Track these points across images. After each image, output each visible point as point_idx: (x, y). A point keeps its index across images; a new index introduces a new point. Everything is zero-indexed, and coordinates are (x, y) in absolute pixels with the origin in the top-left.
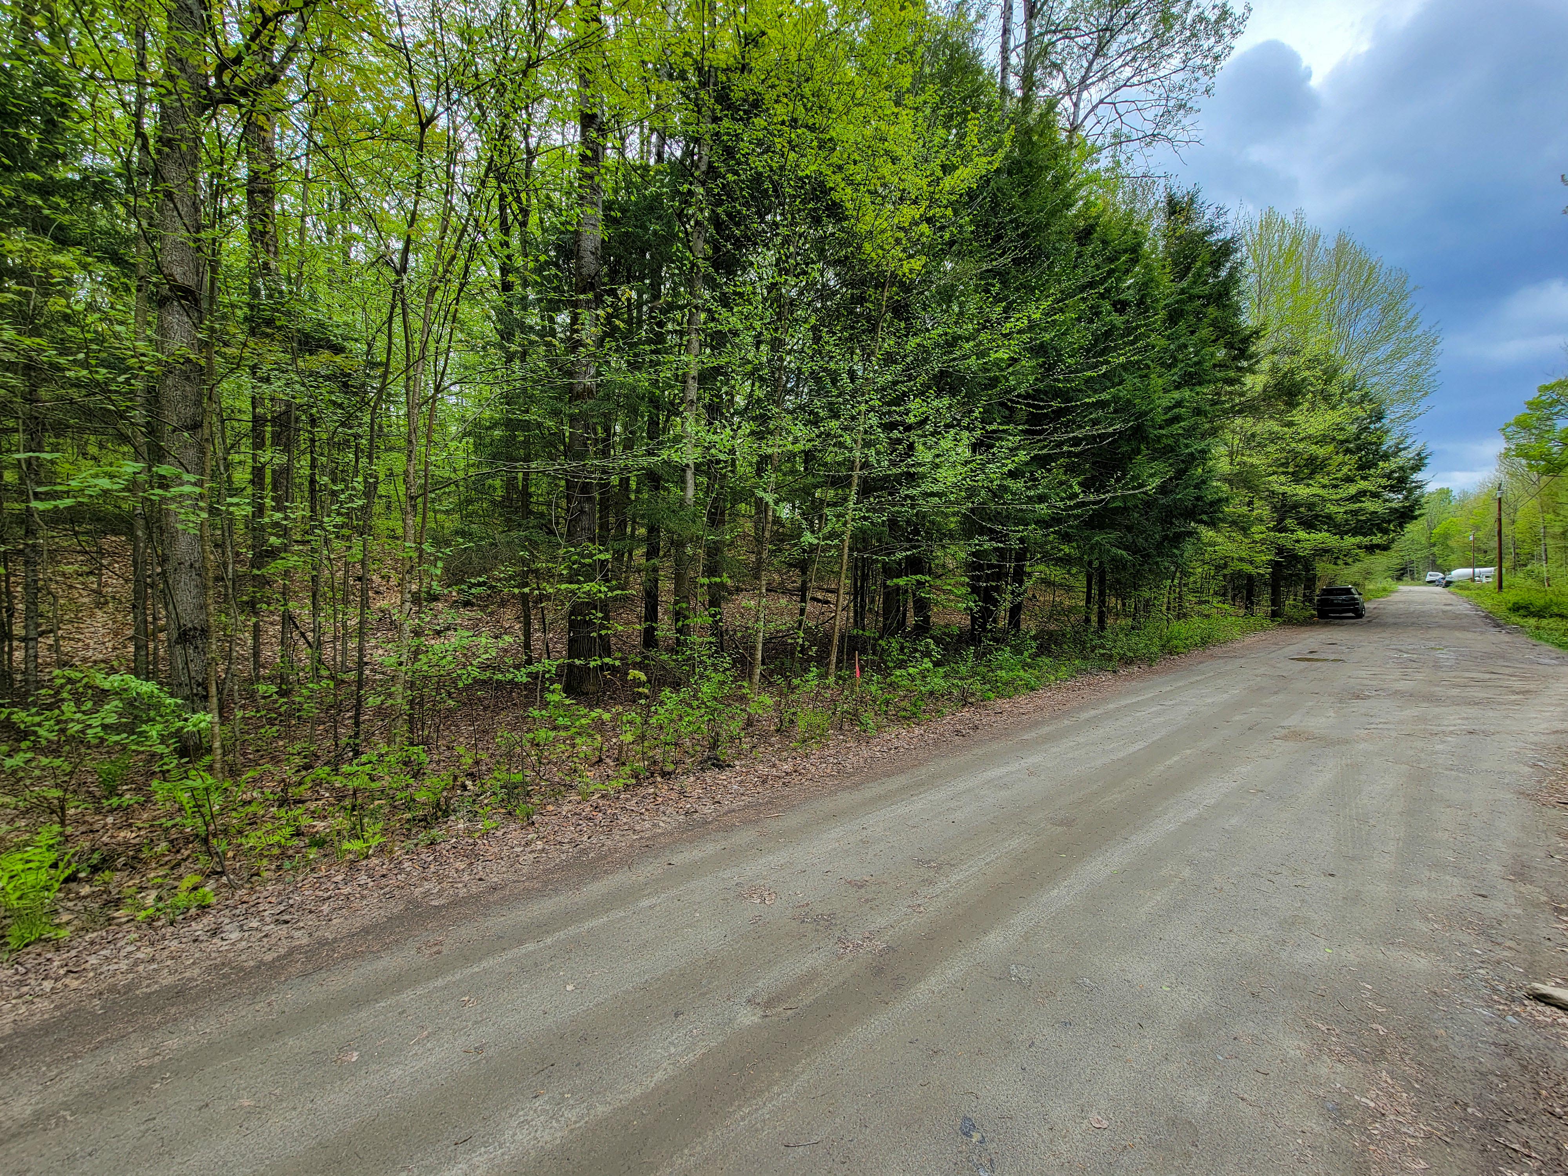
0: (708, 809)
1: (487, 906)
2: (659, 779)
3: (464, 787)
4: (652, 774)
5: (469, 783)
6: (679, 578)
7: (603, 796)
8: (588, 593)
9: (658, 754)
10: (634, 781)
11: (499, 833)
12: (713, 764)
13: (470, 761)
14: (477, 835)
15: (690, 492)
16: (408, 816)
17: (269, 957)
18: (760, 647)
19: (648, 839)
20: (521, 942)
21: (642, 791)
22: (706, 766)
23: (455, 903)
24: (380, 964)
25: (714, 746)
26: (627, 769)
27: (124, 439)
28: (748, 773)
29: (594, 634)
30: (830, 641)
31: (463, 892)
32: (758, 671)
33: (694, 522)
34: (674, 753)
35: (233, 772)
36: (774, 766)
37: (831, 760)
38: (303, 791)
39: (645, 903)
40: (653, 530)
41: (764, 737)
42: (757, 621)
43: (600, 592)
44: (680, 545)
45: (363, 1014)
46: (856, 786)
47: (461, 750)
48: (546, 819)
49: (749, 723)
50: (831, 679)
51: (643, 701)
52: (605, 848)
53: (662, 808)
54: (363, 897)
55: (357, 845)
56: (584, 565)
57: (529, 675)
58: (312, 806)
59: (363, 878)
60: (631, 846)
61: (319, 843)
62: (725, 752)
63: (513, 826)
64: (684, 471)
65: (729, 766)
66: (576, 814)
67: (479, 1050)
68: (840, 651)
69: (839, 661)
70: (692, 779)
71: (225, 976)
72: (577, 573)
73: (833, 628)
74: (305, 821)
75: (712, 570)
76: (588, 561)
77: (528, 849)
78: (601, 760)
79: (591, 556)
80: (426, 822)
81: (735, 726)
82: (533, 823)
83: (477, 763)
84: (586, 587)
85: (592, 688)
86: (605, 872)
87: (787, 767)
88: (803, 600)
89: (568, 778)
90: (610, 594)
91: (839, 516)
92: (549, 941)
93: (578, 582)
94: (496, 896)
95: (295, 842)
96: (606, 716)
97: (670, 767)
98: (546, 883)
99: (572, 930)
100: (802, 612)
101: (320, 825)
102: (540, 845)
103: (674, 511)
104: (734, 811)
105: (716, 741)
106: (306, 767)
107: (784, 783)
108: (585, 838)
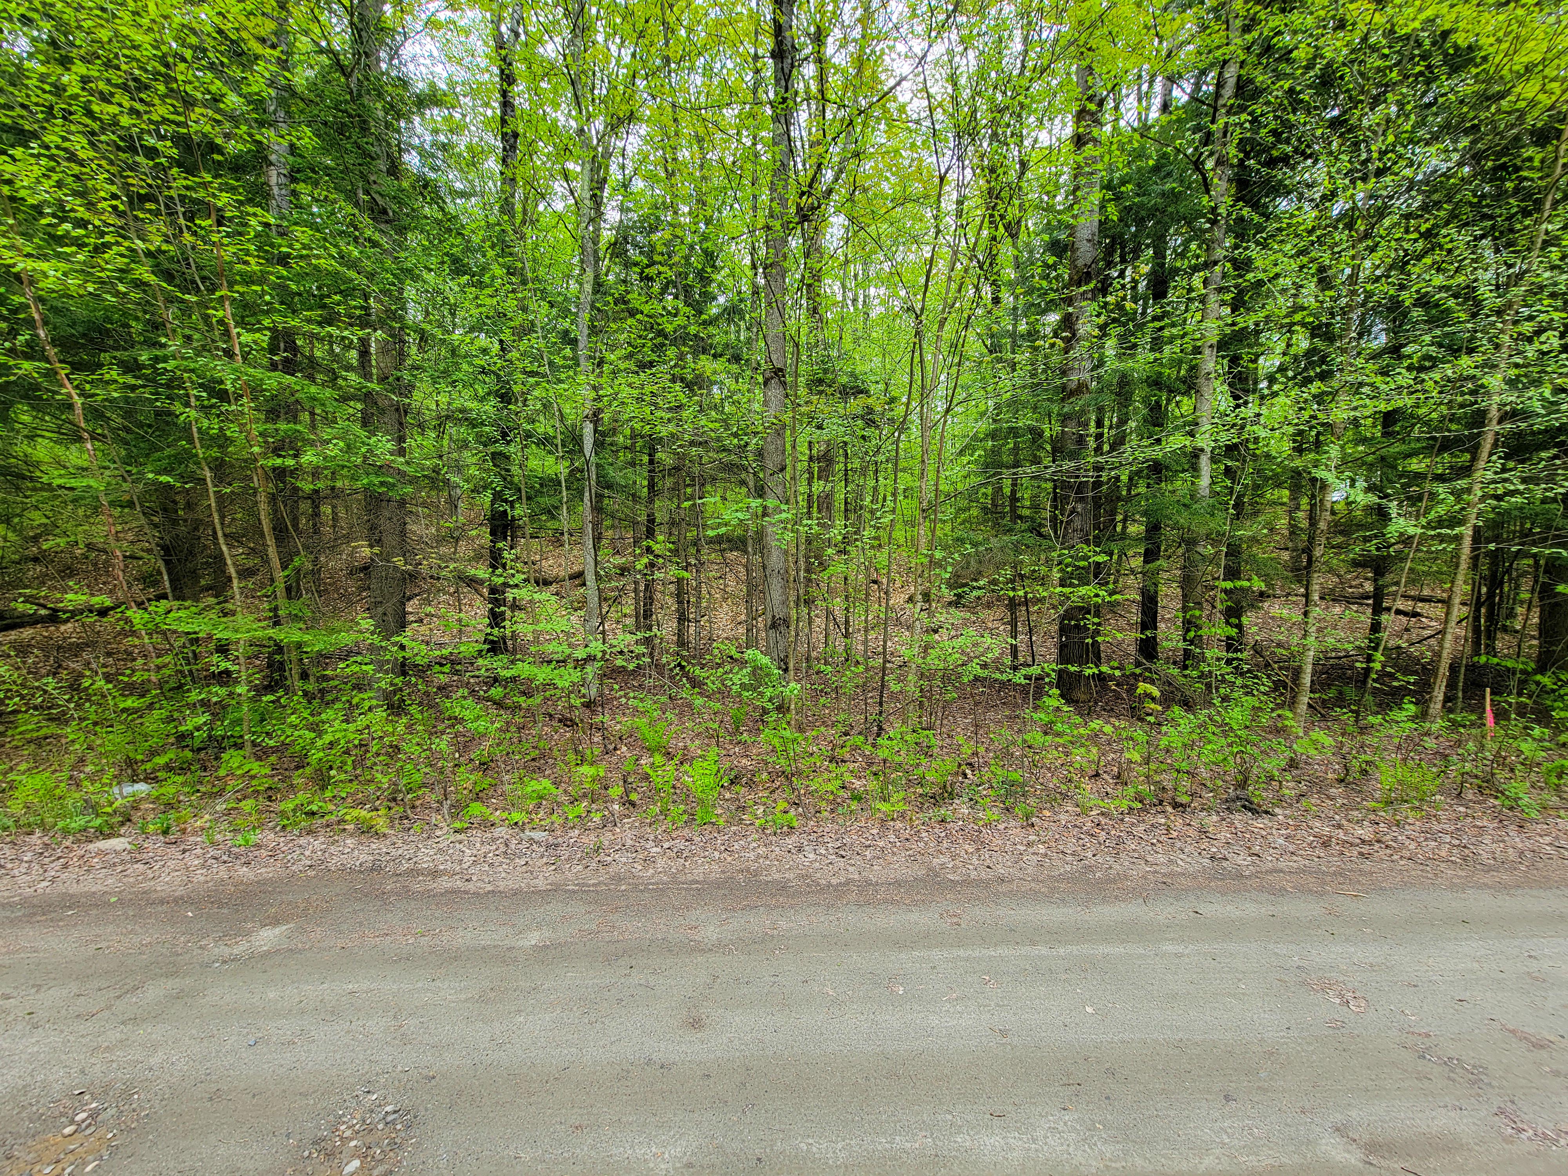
0: (1243, 860)
1: (997, 894)
2: (1169, 809)
3: (965, 776)
4: (1161, 802)
5: (968, 772)
6: (1187, 582)
7: (1102, 814)
8: (1082, 598)
9: (1166, 779)
10: (1140, 805)
11: (1001, 827)
12: (1244, 806)
13: (969, 752)
14: (981, 823)
15: (1204, 482)
16: (920, 790)
17: (834, 881)
18: (1309, 669)
19: (1164, 875)
20: (1033, 943)
21: (1150, 819)
22: (1233, 806)
23: (967, 882)
24: (914, 916)
25: (1243, 784)
26: (1130, 791)
27: (743, 483)
28: (1297, 828)
29: (1089, 641)
30: (1435, 672)
31: (974, 874)
32: (1306, 700)
33: (1213, 515)
34: (1186, 783)
35: (800, 729)
36: (1340, 826)
37: (1448, 839)
38: (844, 753)
39: (1169, 948)
40: (1154, 529)
41: (1318, 785)
42: (1305, 636)
43: (1097, 595)
44: (1190, 543)
45: (903, 956)
46: (1503, 887)
47: (961, 740)
48: (1046, 824)
49: (1293, 764)
50: (1437, 725)
51: (1151, 719)
52: (1112, 872)
53: (1178, 844)
54: (894, 854)
55: (884, 807)
56: (1078, 567)
57: (1026, 677)
58: (851, 766)
59: (892, 838)
60: (1144, 877)
61: (857, 798)
62: (1259, 794)
63: (1013, 823)
64: (1197, 457)
65: (1267, 812)
66: (1075, 826)
67: (1004, 1033)
68: (1451, 685)
69: (1447, 699)
70: (1215, 818)
71: (808, 885)
72: (1071, 576)
73: (1438, 655)
74: (848, 777)
75: (1232, 574)
76: (1082, 563)
77: (1030, 850)
78: (1097, 775)
79: (1085, 558)
80: (936, 800)
81: (1273, 764)
82: (1033, 825)
83: (975, 754)
84: (1083, 590)
85: (1083, 697)
86: (1116, 897)
87: (1365, 832)
88: (1378, 609)
89: (1063, 787)
90: (1108, 599)
91: (1458, 495)
92: (1062, 951)
93: (1071, 585)
94: (1003, 888)
95: (841, 793)
96: (1108, 729)
97: (1185, 799)
98: (1053, 890)
99: (1086, 949)
100: (1376, 627)
101: (857, 783)
102: (1042, 849)
103: (1184, 505)
104: (1281, 871)
105: (1246, 779)
106: (846, 734)
107: (1361, 854)
108: (1090, 854)
